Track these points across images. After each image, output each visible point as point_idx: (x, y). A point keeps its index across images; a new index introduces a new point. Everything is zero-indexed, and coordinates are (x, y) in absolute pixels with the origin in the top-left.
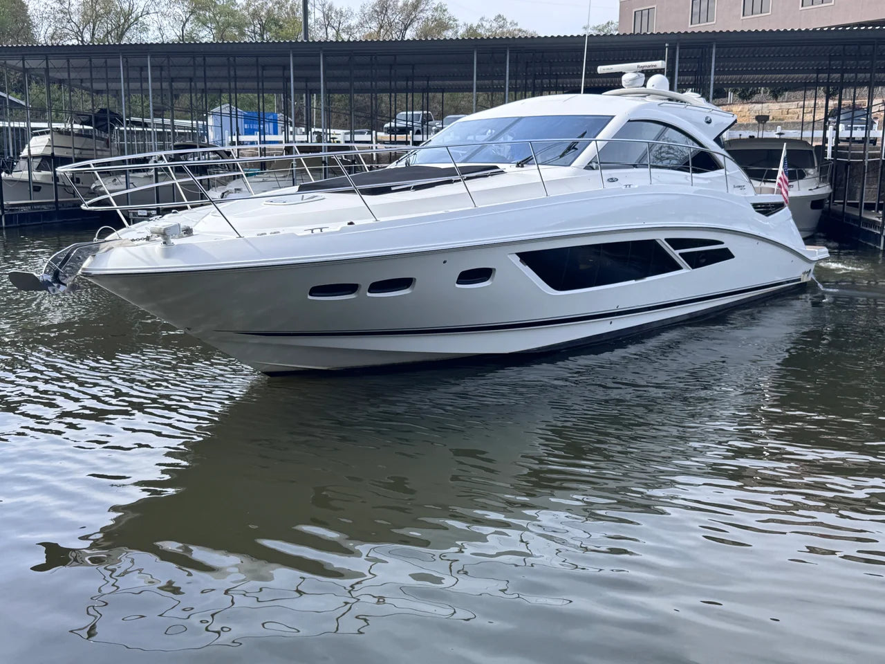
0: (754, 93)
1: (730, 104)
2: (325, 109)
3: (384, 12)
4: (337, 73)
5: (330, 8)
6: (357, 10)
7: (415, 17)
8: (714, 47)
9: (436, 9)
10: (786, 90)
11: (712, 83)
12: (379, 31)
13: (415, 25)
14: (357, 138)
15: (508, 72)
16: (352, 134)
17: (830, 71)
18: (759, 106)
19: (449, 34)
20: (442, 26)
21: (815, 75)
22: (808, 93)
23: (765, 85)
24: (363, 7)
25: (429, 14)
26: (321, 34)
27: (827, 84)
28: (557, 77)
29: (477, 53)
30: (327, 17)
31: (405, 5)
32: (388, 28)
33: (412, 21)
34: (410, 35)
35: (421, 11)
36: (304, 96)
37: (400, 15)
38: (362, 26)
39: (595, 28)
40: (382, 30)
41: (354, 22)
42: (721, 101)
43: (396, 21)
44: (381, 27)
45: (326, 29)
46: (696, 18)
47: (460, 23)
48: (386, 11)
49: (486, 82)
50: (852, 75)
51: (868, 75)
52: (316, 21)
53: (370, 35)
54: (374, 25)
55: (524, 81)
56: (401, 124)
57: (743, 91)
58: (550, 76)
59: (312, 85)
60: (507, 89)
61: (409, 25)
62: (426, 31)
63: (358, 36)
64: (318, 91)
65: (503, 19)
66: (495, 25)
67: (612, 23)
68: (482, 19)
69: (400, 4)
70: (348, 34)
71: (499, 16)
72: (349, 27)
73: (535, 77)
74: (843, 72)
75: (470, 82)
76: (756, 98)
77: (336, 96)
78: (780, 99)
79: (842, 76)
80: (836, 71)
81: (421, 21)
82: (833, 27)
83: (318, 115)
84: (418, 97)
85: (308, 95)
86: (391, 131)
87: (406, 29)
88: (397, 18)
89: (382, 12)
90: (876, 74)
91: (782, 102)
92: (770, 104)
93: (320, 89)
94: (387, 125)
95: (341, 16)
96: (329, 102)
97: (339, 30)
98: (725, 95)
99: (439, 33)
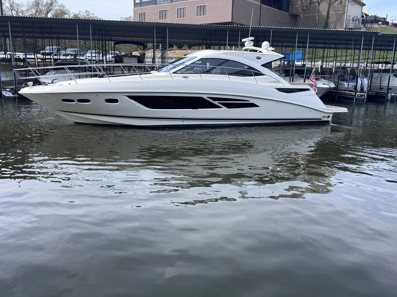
0: (182, 46)
1: (175, 50)
2: (13, 44)
3: (38, 5)
4: (17, 29)
5: (13, 3)
6: (25, 4)
7: (51, 8)
8: (167, 29)
9: (60, 6)
10: (193, 46)
11: (168, 42)
12: (36, 13)
13: (52, 11)
14: (28, 56)
15: (91, 33)
16: (26, 55)
17: (206, 40)
18: (184, 51)
19: (66, 17)
20: (64, 13)
21: (202, 41)
22: (200, 47)
23: (186, 44)
24: (28, 3)
25: (58, 8)
26: (9, 13)
27: (206, 45)
28: (111, 36)
29: (78, 25)
30: (11, 6)
31: (47, 3)
32: (40, 12)
33: (50, 10)
34: (50, 16)
35: (54, 6)
36: (3, 38)
37: (45, 7)
38: (28, 11)
39: (125, 18)
40: (37, 13)
41: (24, 9)
42: (171, 48)
43: (43, 9)
44: (37, 12)
45: (12, 11)
46: (161, 18)
47: (71, 12)
48: (39, 5)
49: (83, 36)
50: (213, 41)
51: (218, 42)
52: (6, 8)
53: (32, 14)
54: (34, 11)
55: (98, 37)
56: (47, 52)
57: (179, 46)
58: (108, 35)
59: (5, 34)
60: (91, 39)
61: (49, 11)
62: (57, 15)
63: (27, 14)
64: (9, 37)
65: (89, 12)
66: (85, 14)
67: (131, 17)
68: (80, 11)
69: (45, 3)
70: (22, 14)
71: (87, 11)
72: (22, 11)
73: (102, 35)
74: (211, 40)
75: (76, 36)
76: (183, 48)
77: (18, 39)
78: (191, 49)
79: (210, 42)
80: (208, 40)
81: (54, 10)
82: (206, 24)
83: (10, 47)
84: (54, 41)
85: (5, 38)
86: (43, 54)
87: (48, 13)
88: (44, 9)
89: (37, 6)
90: (221, 42)
91: (192, 50)
92: (188, 51)
93: (9, 36)
94: (42, 52)
95: (18, 6)
96: (14, 41)
97: (17, 12)
98: (173, 47)
99: (62, 16)
